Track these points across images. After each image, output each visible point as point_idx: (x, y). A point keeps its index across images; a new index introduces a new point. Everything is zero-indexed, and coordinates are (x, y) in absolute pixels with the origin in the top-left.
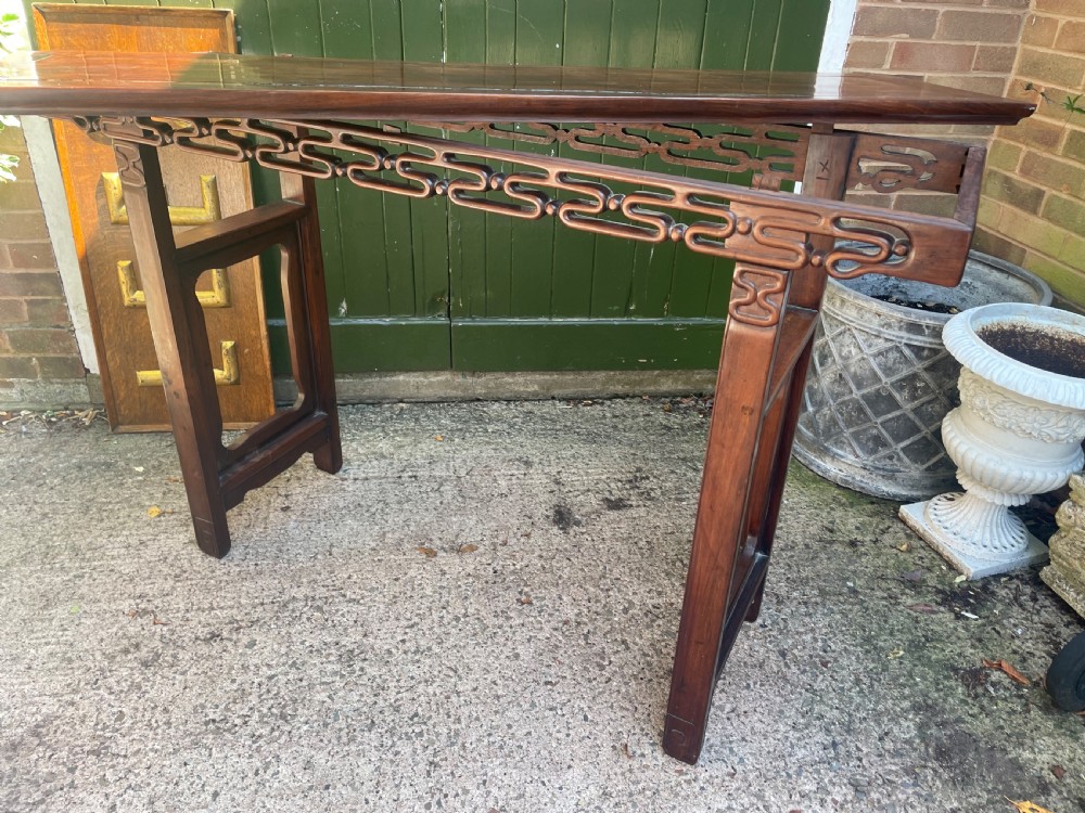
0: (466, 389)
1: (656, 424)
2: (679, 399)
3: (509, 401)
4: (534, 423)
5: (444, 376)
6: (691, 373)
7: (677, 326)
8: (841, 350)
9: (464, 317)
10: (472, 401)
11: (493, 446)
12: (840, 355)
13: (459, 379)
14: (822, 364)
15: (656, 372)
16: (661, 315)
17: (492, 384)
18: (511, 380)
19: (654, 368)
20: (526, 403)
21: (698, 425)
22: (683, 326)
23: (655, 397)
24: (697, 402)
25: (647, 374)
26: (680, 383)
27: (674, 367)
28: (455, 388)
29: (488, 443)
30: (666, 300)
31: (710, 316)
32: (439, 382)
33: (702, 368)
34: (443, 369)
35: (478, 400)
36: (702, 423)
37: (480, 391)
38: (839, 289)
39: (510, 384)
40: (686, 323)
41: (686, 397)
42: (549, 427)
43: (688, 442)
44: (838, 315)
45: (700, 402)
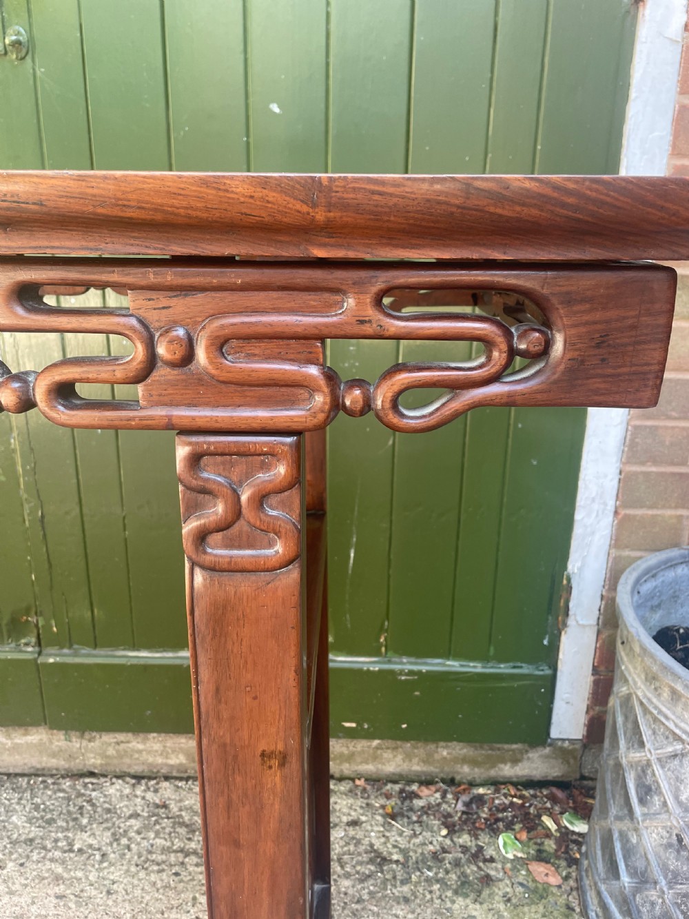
0: (71, 757)
1: (362, 848)
2: (415, 787)
3: (138, 778)
4: (157, 834)
5: (37, 736)
6: (432, 746)
7: (401, 672)
8: (678, 789)
9: (62, 648)
10: (82, 775)
11: (60, 890)
12: (677, 798)
13: (58, 740)
14: (642, 801)
15: (376, 742)
16: (375, 652)
17: (111, 751)
18: (140, 746)
19: (369, 736)
20: (165, 784)
21: (435, 855)
22: (411, 673)
23: (376, 781)
24: (444, 796)
25: (361, 745)
26: (415, 760)
27: (404, 737)
28: (54, 755)
29: (58, 879)
30: (381, 629)
31: (457, 656)
32: (29, 746)
33: (451, 740)
34: (35, 724)
35: (92, 774)
36: (444, 851)
37: (93, 761)
38: (665, 668)
39: (140, 752)
40: (415, 668)
41: (427, 782)
42: (178, 844)
43: (406, 900)
44: (667, 718)
45: (449, 796)
